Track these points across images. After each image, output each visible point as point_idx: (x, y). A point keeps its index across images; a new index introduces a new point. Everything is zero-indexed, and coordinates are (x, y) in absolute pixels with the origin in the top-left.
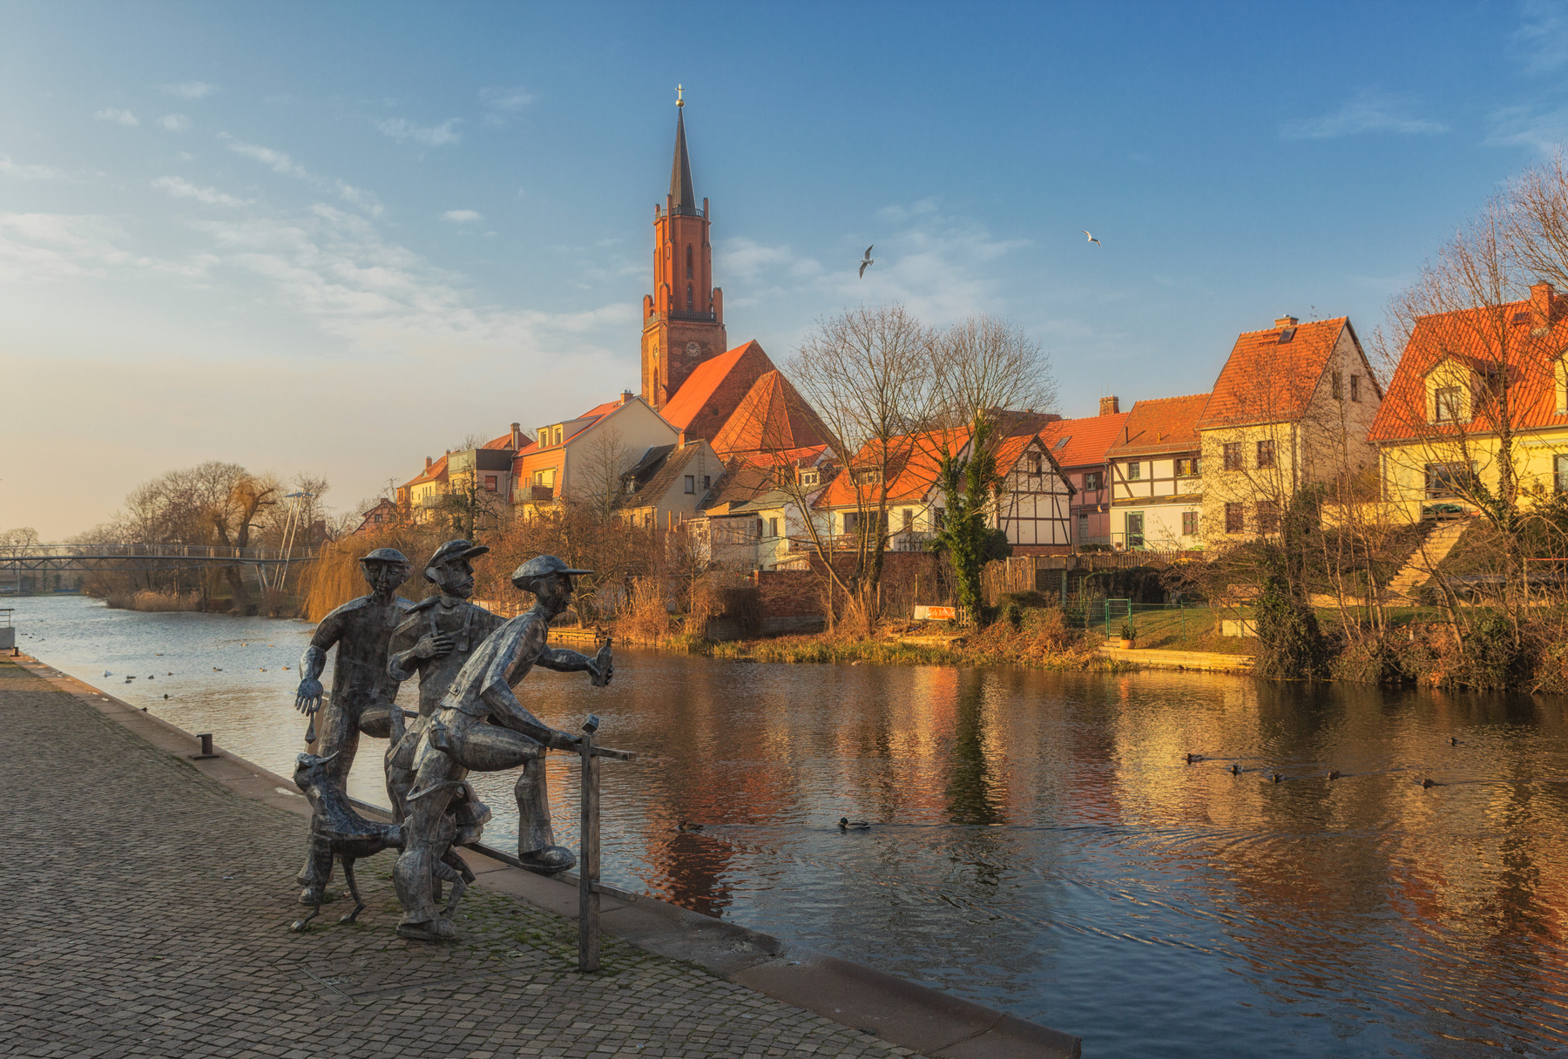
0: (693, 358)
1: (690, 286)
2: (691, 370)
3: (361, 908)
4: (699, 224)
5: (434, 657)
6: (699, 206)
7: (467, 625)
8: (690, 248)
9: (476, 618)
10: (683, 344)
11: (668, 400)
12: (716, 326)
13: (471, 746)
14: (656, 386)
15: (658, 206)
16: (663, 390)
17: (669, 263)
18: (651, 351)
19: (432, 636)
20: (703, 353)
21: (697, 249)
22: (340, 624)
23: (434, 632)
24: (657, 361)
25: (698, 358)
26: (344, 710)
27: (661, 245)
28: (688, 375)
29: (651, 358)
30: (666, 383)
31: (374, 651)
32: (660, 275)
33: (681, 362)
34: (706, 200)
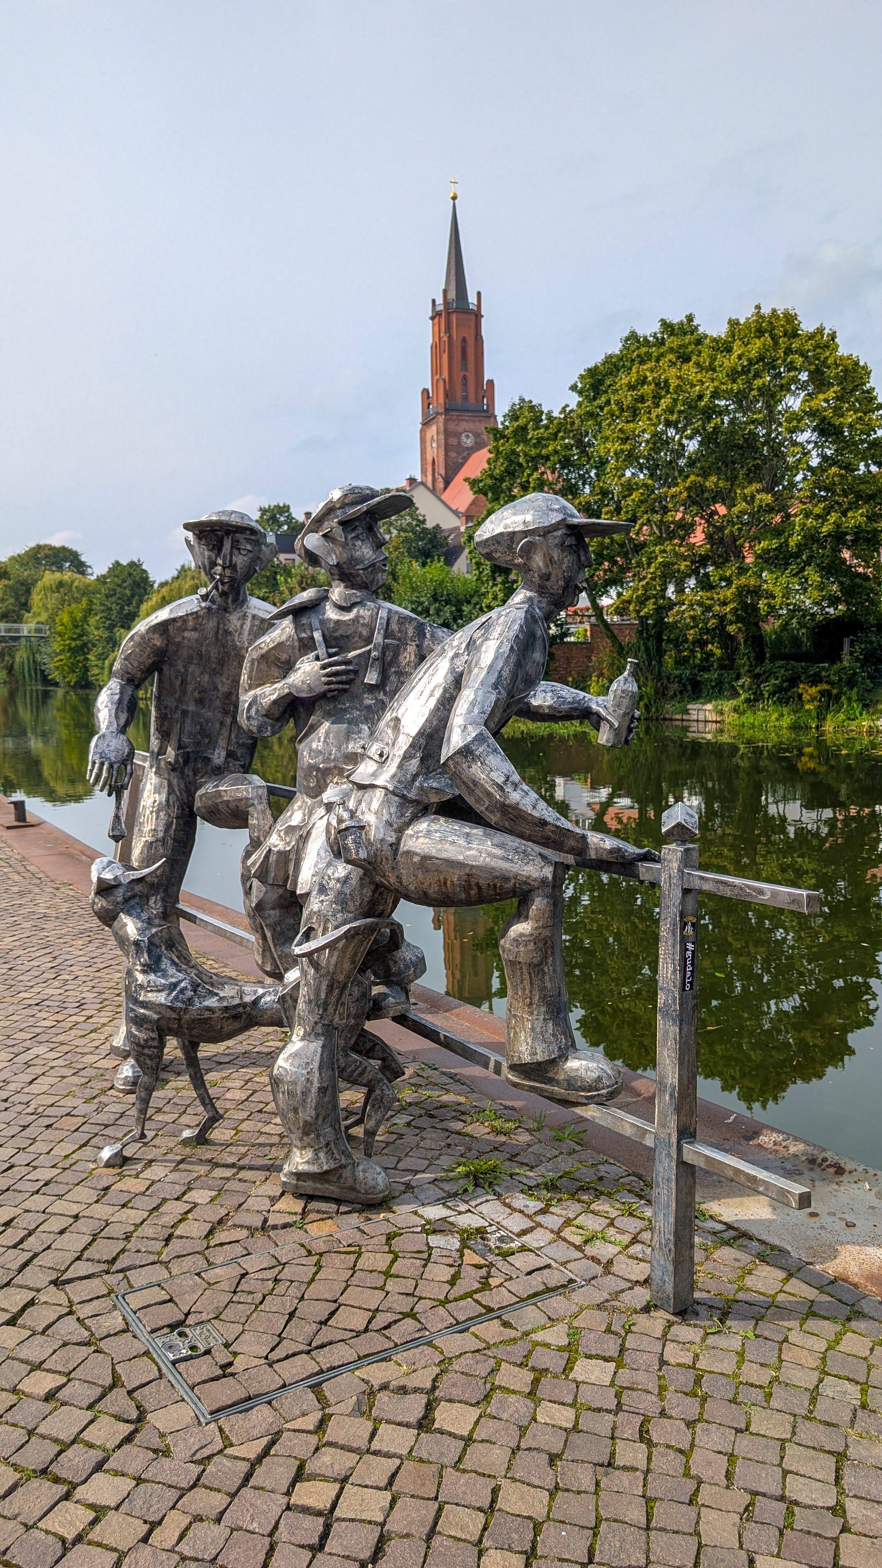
0: (468, 448)
1: (465, 378)
2: (466, 459)
3: (215, 1119)
4: (473, 317)
5: (323, 696)
6: (472, 299)
7: (378, 638)
8: (464, 340)
9: (394, 626)
10: (458, 435)
11: (445, 488)
12: (489, 417)
13: (416, 859)
14: (433, 475)
15: (434, 301)
16: (441, 479)
17: (445, 356)
18: (428, 443)
19: (317, 658)
20: (476, 443)
21: (471, 342)
22: (158, 643)
23: (321, 651)
24: (434, 450)
25: (472, 448)
26: (170, 785)
27: (437, 340)
28: (463, 464)
29: (429, 449)
30: (443, 472)
31: (216, 688)
32: (436, 370)
33: (457, 452)
34: (479, 294)
